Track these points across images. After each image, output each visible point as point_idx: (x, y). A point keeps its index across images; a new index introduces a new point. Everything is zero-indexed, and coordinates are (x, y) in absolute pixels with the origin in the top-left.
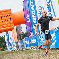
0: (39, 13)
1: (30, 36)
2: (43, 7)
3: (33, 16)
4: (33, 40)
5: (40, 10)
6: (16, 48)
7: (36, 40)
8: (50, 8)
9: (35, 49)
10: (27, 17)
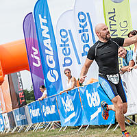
0: (61, 46)
1: (41, 99)
2: (70, 31)
3: (47, 51)
4: (48, 108)
5: (64, 37)
6: (8, 126)
7: (54, 106)
8: (86, 33)
9: (53, 128)
10: (34, 53)
